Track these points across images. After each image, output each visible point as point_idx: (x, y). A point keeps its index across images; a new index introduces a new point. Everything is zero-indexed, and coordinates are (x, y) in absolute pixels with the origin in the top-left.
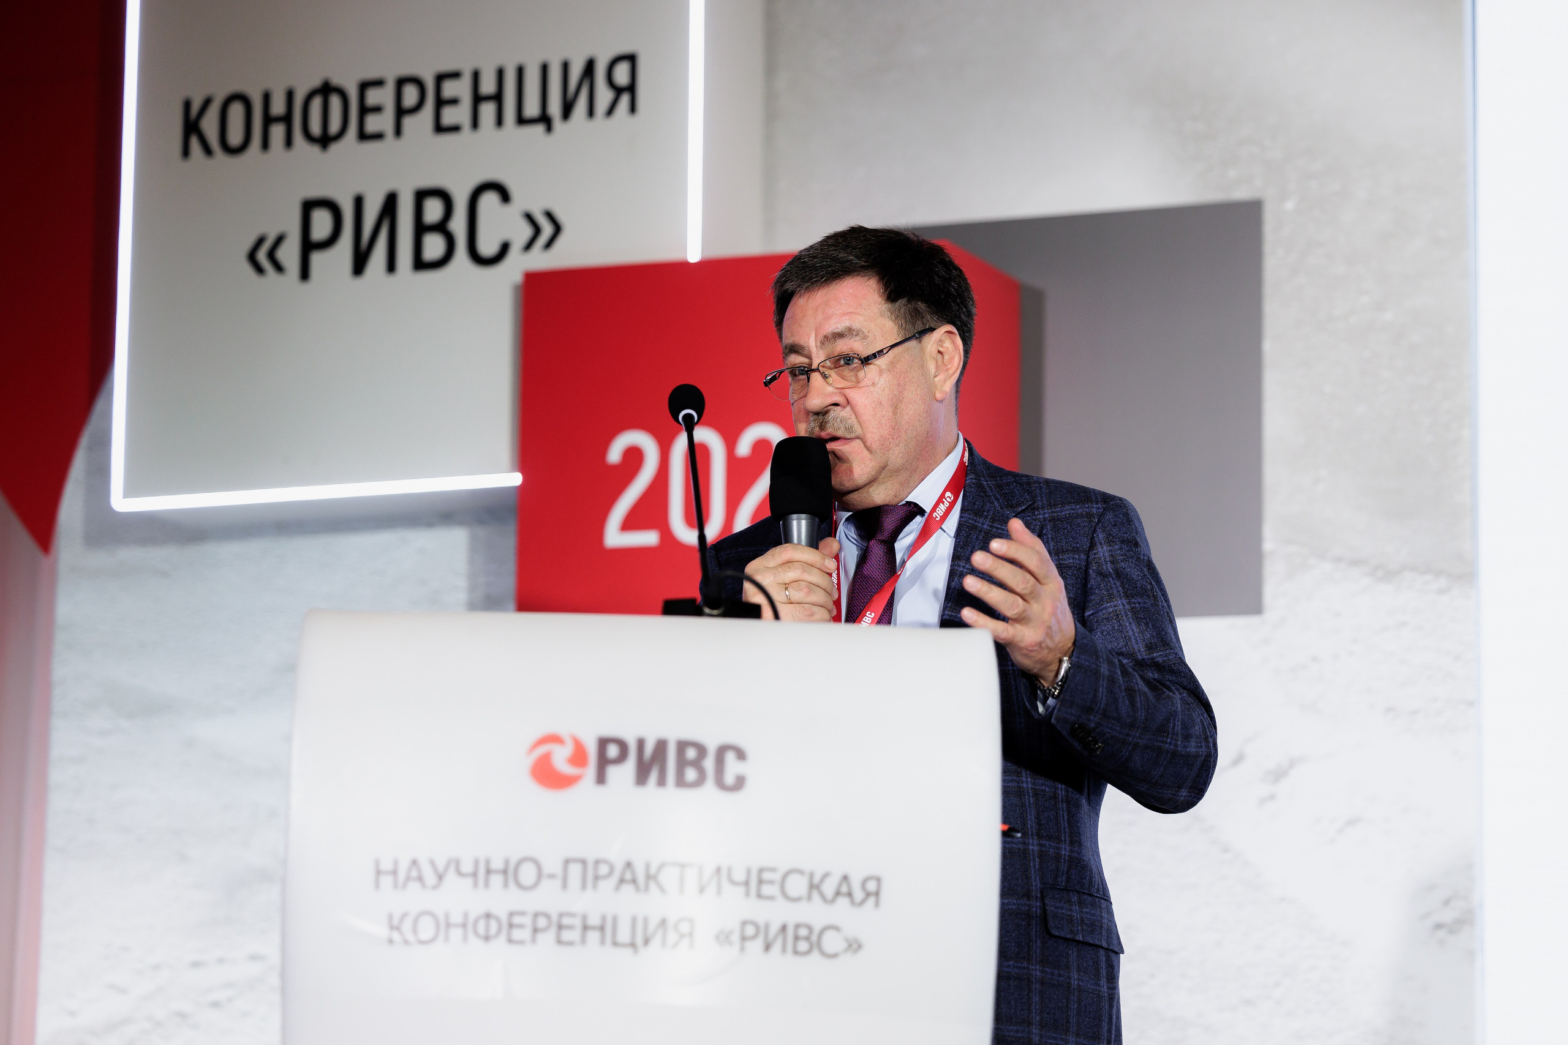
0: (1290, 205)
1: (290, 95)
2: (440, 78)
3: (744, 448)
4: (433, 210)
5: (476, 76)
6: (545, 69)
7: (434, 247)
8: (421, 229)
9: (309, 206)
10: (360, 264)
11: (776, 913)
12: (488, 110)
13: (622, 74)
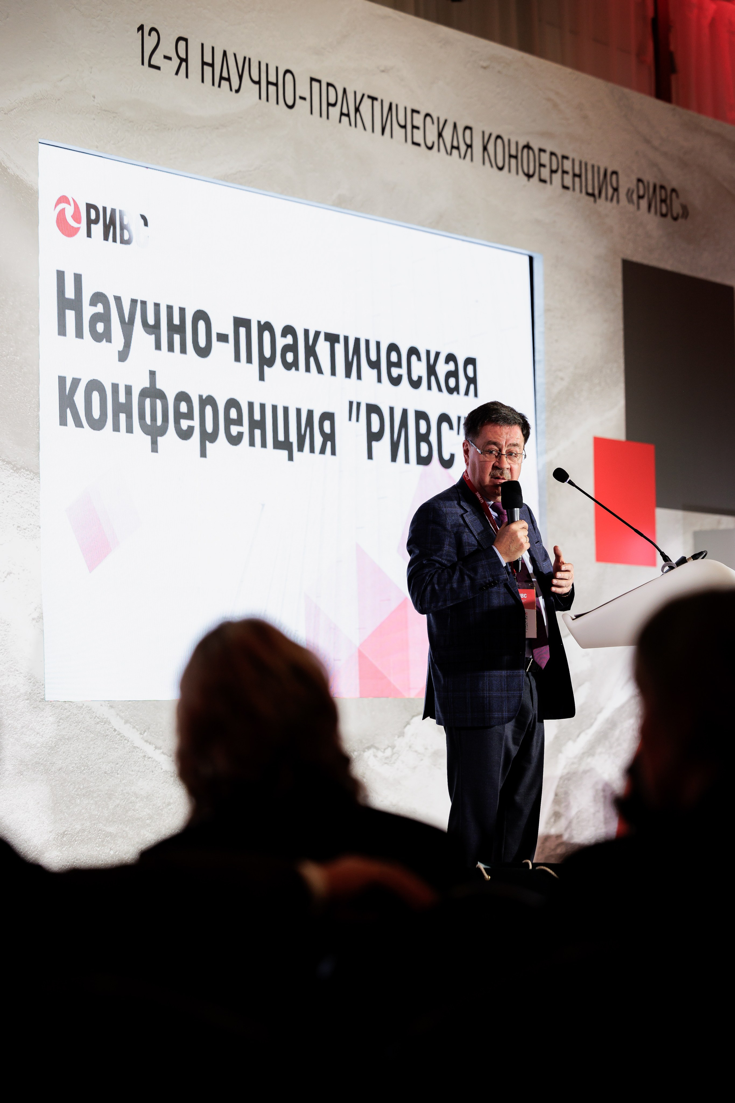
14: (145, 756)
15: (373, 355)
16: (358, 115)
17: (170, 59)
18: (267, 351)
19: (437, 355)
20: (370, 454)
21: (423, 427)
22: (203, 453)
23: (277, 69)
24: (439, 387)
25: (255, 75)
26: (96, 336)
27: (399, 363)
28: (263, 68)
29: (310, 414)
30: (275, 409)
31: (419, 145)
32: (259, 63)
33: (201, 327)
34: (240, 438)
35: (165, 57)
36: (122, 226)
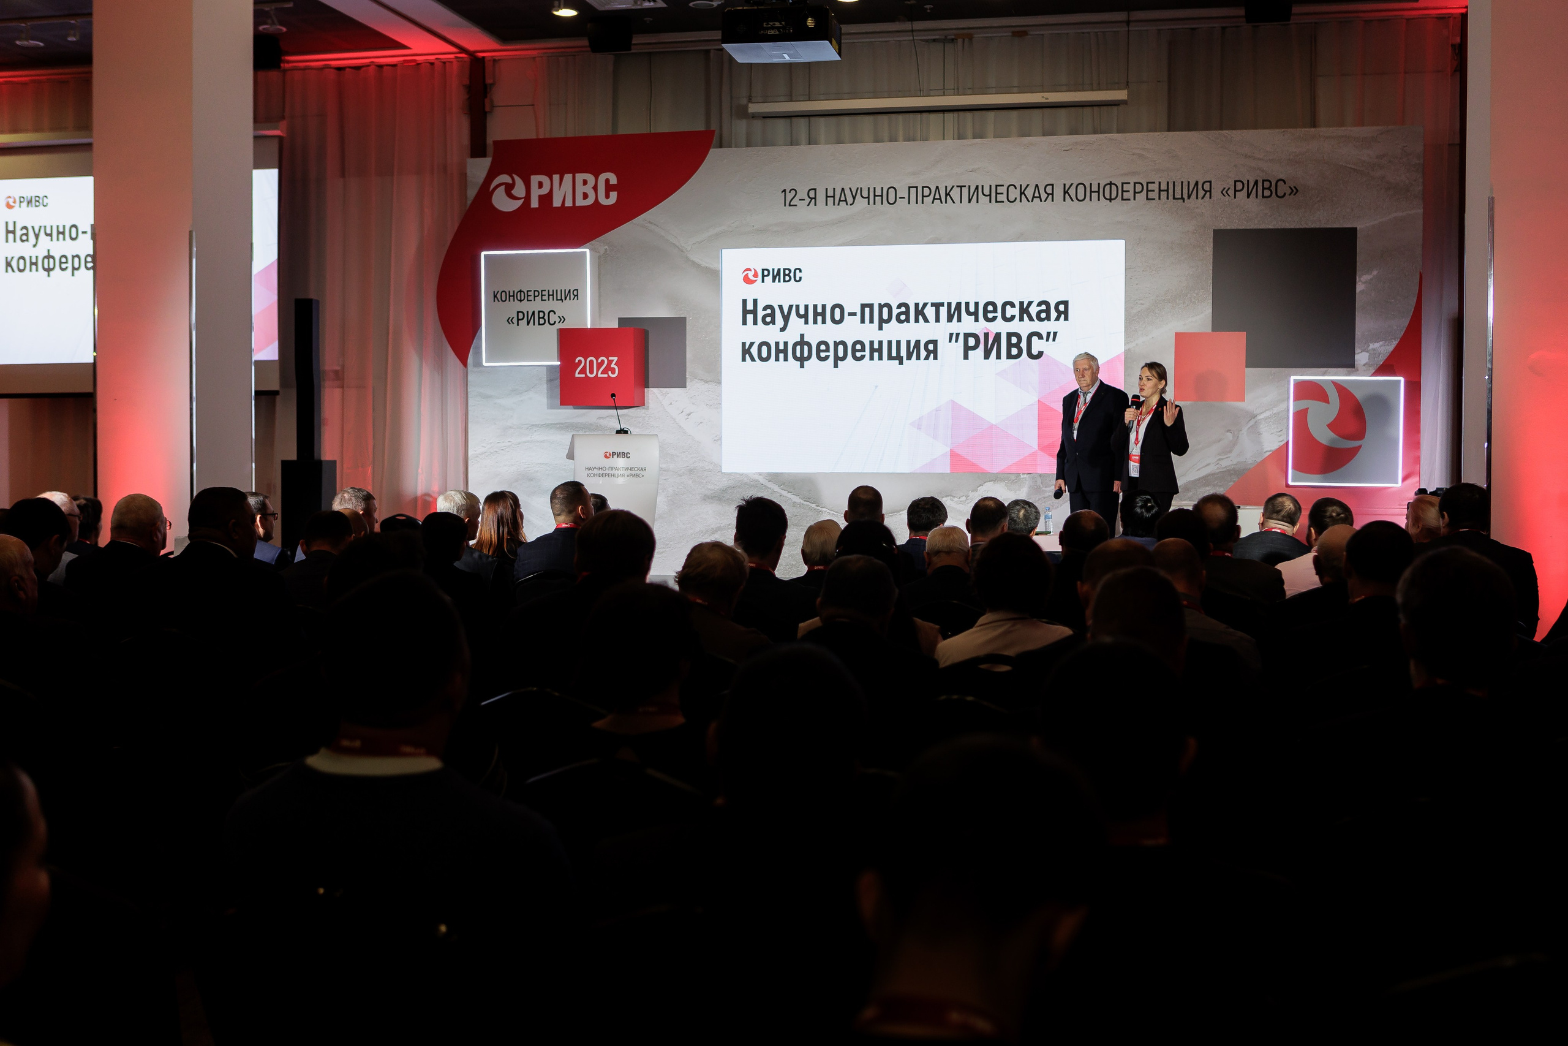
0: (690, 318)
1: (514, 291)
2: (542, 291)
3: (599, 361)
4: (541, 315)
5: (549, 291)
6: (561, 290)
7: (542, 321)
8: (539, 318)
9: (518, 312)
10: (528, 323)
11: (634, 473)
12: (551, 297)
13: (575, 293)
15: (972, 309)
16: (948, 197)
17: (804, 200)
18: (885, 316)
19: (1030, 303)
20: (966, 357)
21: (1014, 340)
22: (836, 366)
23: (882, 188)
24: (1031, 319)
25: (865, 194)
26: (765, 323)
27: (995, 311)
28: (872, 190)
29: (918, 343)
30: (890, 343)
31: (1003, 202)
32: (869, 188)
33: (837, 311)
34: (863, 357)
35: (800, 200)
36: (785, 275)
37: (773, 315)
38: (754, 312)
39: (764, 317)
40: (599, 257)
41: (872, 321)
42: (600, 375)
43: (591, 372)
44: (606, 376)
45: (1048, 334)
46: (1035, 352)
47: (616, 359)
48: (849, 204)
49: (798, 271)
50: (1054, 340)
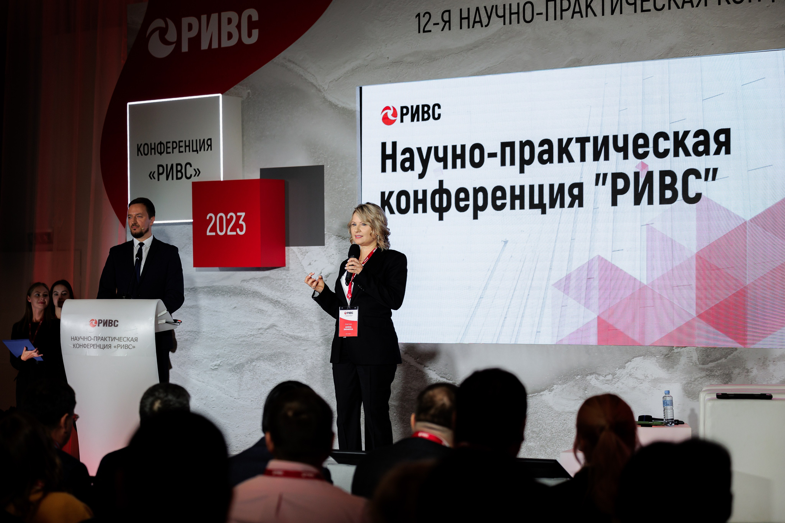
0: (328, 167)
1: (155, 144)
2: (179, 142)
3: (228, 217)
4: (179, 168)
5: (185, 141)
6: (196, 140)
7: (179, 175)
8: (177, 171)
9: (159, 166)
10: (167, 178)
12: (187, 148)
13: (209, 142)
14: (417, 370)
15: (621, 144)
16: (589, 9)
17: (438, 24)
18: (527, 157)
19: (686, 133)
20: (614, 203)
21: (668, 180)
22: (475, 217)
23: (518, 4)
24: (687, 154)
25: (501, 13)
26: (404, 169)
27: (646, 145)
28: (507, 7)
29: (562, 186)
30: (532, 187)
31: (649, 10)
32: (504, 5)
33: (477, 152)
34: (503, 206)
35: (434, 24)
36: (424, 112)
37: (411, 160)
38: (393, 157)
39: (403, 162)
40: (243, 102)
41: (512, 163)
42: (229, 233)
43: (221, 230)
44: (234, 233)
45: (707, 171)
46: (692, 194)
47: (243, 214)
48: (484, 25)
49: (436, 107)
50: (714, 179)
